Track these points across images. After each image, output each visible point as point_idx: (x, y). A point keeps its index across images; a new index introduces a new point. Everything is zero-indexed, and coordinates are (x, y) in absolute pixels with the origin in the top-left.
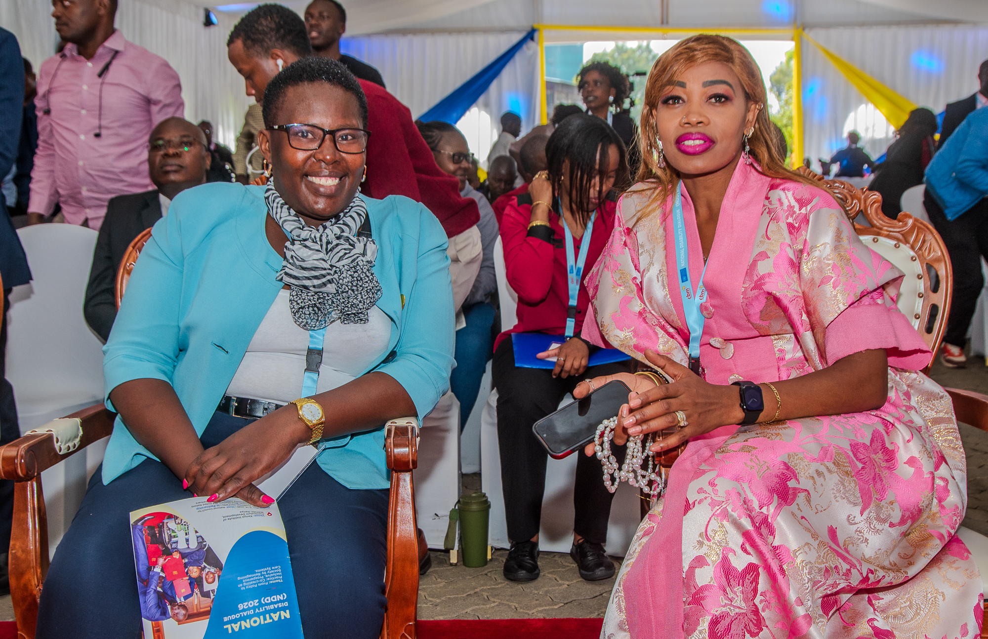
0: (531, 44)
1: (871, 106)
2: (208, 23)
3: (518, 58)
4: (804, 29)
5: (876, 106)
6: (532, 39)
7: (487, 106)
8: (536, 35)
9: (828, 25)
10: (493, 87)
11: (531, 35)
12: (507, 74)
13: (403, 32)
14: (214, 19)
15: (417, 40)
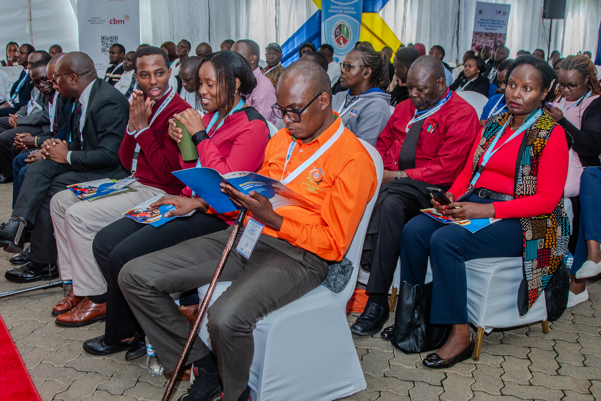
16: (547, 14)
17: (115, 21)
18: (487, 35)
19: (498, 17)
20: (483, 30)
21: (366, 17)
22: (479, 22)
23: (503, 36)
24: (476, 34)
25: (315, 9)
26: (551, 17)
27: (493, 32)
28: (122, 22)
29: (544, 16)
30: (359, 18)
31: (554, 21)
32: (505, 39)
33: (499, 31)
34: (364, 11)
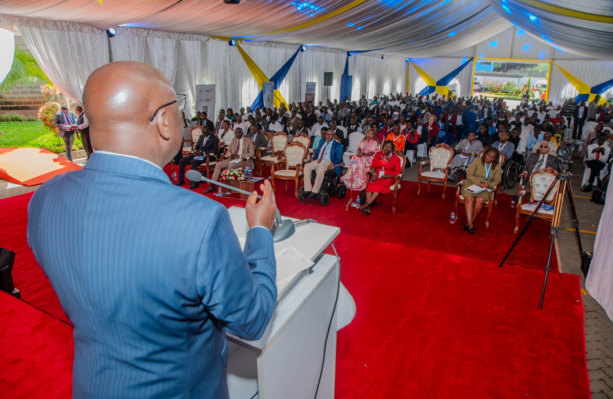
0: (472, 62)
1: (571, 84)
2: (382, 58)
3: (468, 65)
4: (553, 60)
5: (573, 84)
6: (472, 60)
7: (458, 78)
8: (473, 59)
9: (561, 59)
10: (460, 73)
11: (472, 59)
12: (464, 69)
13: (437, 57)
14: (384, 57)
15: (441, 59)
16: (326, 84)
17: (207, 100)
18: (309, 94)
19: (312, 87)
20: (308, 93)
21: (275, 91)
22: (307, 90)
23: (314, 94)
24: (306, 94)
25: (261, 90)
26: (328, 85)
27: (311, 93)
28: (209, 100)
29: (325, 85)
30: (272, 92)
31: (329, 86)
32: (315, 95)
33: (312, 93)
34: (274, 89)
